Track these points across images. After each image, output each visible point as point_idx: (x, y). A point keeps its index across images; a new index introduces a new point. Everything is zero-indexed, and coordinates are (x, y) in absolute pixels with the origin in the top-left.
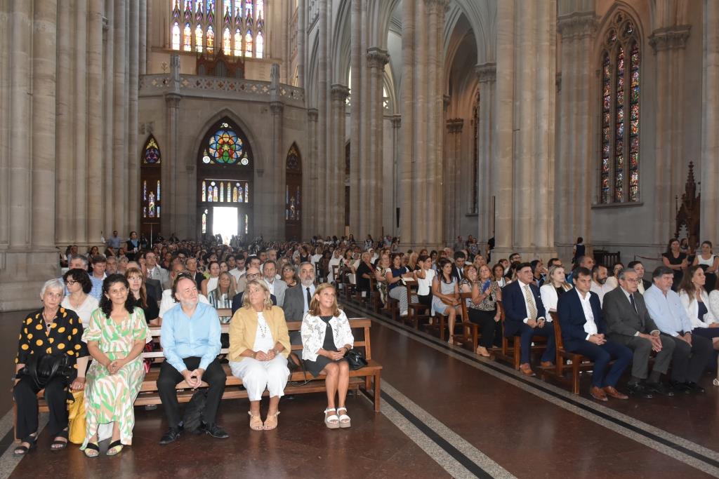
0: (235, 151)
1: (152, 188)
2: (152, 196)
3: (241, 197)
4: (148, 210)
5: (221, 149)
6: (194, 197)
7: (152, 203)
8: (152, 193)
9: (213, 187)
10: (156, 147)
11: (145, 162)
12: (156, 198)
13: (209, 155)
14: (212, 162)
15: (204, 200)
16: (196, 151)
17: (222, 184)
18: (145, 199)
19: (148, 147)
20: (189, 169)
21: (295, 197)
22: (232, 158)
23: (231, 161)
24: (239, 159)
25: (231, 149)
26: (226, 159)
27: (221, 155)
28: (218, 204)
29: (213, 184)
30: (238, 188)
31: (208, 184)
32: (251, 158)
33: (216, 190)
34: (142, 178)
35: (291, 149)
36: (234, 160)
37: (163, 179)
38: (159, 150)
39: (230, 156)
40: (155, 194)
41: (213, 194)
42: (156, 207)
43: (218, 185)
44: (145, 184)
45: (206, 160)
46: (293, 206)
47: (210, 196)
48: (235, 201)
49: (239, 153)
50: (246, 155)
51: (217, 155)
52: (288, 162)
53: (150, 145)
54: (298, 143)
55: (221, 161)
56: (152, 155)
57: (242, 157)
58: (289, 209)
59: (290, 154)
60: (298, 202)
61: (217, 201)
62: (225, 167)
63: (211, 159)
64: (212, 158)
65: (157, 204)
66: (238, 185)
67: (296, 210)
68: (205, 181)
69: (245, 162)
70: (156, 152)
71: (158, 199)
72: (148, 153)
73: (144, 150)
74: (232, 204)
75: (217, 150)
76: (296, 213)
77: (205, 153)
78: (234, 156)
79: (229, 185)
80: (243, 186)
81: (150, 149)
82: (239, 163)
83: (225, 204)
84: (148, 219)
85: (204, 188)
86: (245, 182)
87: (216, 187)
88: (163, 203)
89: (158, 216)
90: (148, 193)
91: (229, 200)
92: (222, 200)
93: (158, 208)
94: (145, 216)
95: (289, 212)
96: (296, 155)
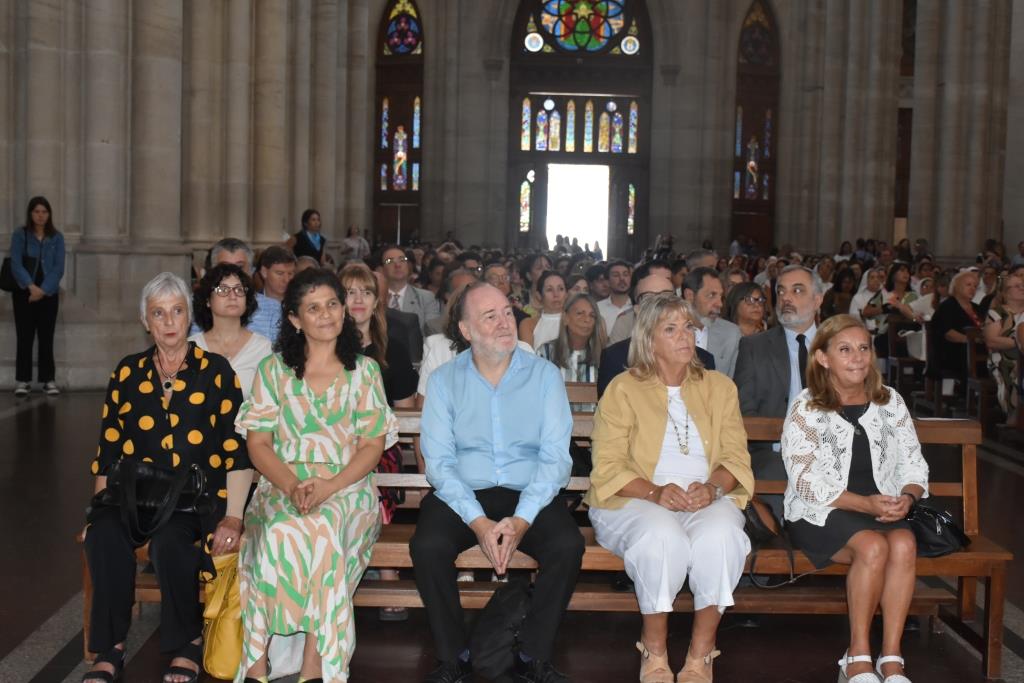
0: (606, 18)
1: (402, 119)
2: (401, 136)
3: (617, 139)
4: (390, 171)
5: (570, 13)
6: (502, 139)
7: (401, 154)
8: (401, 130)
9: (549, 113)
10: (412, 12)
11: (387, 52)
12: (410, 141)
13: (542, 30)
14: (548, 49)
15: (525, 145)
16: (509, 21)
17: (571, 105)
18: (385, 143)
19: (394, 13)
20: (491, 67)
21: (760, 141)
22: (600, 37)
23: (594, 46)
24: (616, 40)
25: (597, 14)
26: (583, 40)
27: (571, 30)
28: (562, 157)
29: (549, 105)
30: (611, 114)
31: (537, 105)
32: (645, 39)
33: (555, 120)
34: (381, 90)
35: (751, 10)
36: (603, 42)
37: (429, 92)
38: (418, 21)
39: (594, 32)
40: (409, 132)
41: (547, 130)
42: (410, 163)
43: (561, 108)
44: (386, 106)
45: (534, 43)
46: (752, 163)
47: (541, 138)
48: (602, 150)
49: (617, 24)
50: (634, 29)
51: (561, 30)
52: (742, 45)
53: (399, 7)
55: (569, 44)
56: (403, 34)
57: (624, 33)
58: (743, 171)
59: (748, 23)
60: (767, 153)
61: (557, 149)
62: (579, 60)
63: (546, 42)
64: (549, 38)
65: (413, 156)
66: (612, 106)
67: (761, 171)
68: (531, 98)
69: (630, 46)
70: (414, 27)
71: (416, 144)
72: (392, 28)
73: (384, 22)
74: (595, 158)
75: (560, 16)
76: (760, 180)
77: (531, 24)
78: (604, 31)
79: (589, 107)
80: (624, 108)
81: (398, 18)
82: (616, 51)
83: (579, 157)
84: (393, 194)
85: (526, 117)
86: (631, 100)
87: (555, 114)
88: (428, 155)
89: (415, 187)
90: (392, 131)
91: (588, 147)
92: (570, 146)
93: (416, 167)
94: (384, 188)
95: (742, 181)
96: (766, 24)
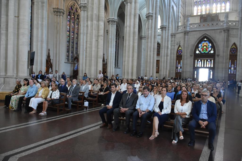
0: (208, 48)
1: (179, 63)
2: (179, 65)
3: (210, 65)
4: (178, 70)
5: (203, 48)
6: (192, 65)
7: (179, 67)
8: (179, 64)
9: (199, 62)
10: (181, 49)
11: (178, 54)
12: (180, 66)
13: (199, 50)
14: (200, 53)
15: (196, 66)
16: (194, 49)
17: (203, 60)
18: (177, 66)
19: (179, 49)
20: (191, 56)
21: (234, 65)
22: (207, 51)
23: (206, 52)
24: (210, 51)
25: (207, 48)
26: (205, 51)
27: (203, 50)
28: (201, 67)
30: (209, 62)
31: (198, 61)
32: (214, 51)
33: (200, 62)
34: (177, 60)
35: (232, 46)
36: (208, 51)
37: (183, 59)
38: (182, 50)
39: (206, 50)
40: (180, 64)
41: (199, 64)
42: (180, 69)
43: (201, 61)
44: (177, 61)
45: (197, 52)
46: (232, 68)
47: (198, 65)
49: (210, 49)
50: (213, 49)
51: (201, 50)
52: (231, 51)
53: (179, 48)
54: (236, 43)
55: (203, 52)
56: (180, 52)
57: (211, 50)
58: (231, 69)
59: (232, 48)
60: (235, 67)
61: (201, 66)
62: (204, 54)
63: (199, 52)
64: (200, 51)
65: (181, 68)
66: (209, 60)
67: (234, 70)
68: (197, 60)
69: (212, 52)
70: (181, 51)
71: (181, 66)
72: (179, 51)
73: (178, 50)
74: (206, 67)
75: (201, 48)
76: (234, 71)
77: (197, 50)
78: (208, 50)
79: (205, 61)
80: (211, 61)
81: (179, 50)
82: (210, 53)
83: (204, 67)
84: (178, 73)
85: (196, 62)
86: (212, 59)
89: (181, 72)
90: (178, 64)
91: (205, 66)
92: (202, 66)
93: (181, 69)
94: (177, 72)
95: (231, 71)
96: (235, 48)
